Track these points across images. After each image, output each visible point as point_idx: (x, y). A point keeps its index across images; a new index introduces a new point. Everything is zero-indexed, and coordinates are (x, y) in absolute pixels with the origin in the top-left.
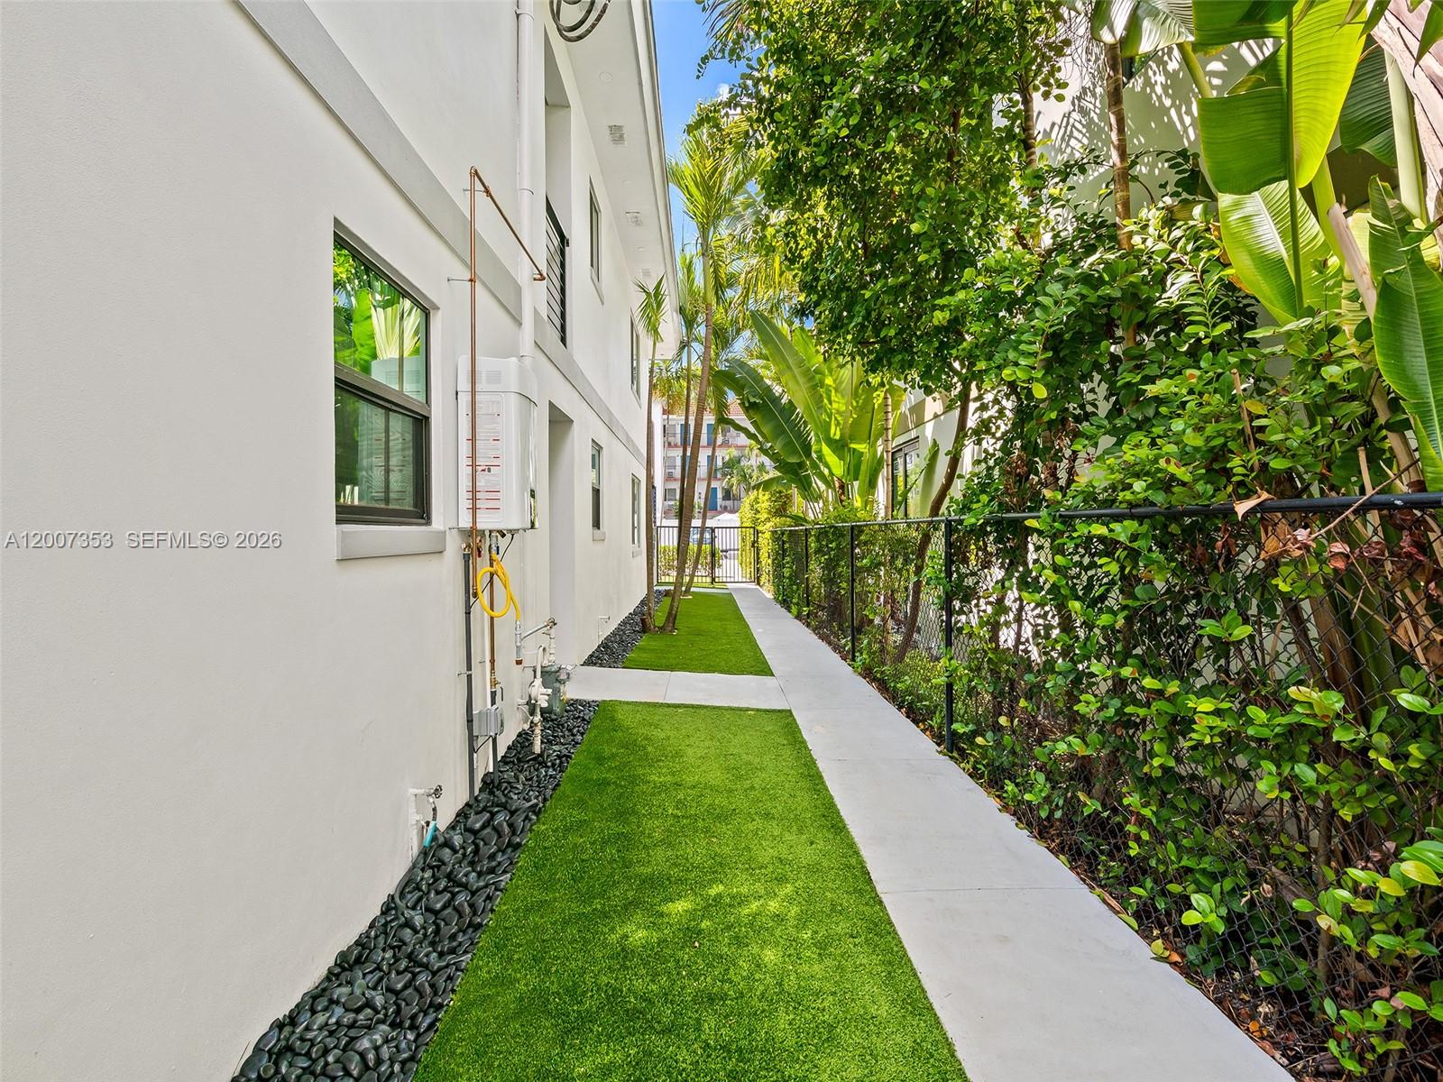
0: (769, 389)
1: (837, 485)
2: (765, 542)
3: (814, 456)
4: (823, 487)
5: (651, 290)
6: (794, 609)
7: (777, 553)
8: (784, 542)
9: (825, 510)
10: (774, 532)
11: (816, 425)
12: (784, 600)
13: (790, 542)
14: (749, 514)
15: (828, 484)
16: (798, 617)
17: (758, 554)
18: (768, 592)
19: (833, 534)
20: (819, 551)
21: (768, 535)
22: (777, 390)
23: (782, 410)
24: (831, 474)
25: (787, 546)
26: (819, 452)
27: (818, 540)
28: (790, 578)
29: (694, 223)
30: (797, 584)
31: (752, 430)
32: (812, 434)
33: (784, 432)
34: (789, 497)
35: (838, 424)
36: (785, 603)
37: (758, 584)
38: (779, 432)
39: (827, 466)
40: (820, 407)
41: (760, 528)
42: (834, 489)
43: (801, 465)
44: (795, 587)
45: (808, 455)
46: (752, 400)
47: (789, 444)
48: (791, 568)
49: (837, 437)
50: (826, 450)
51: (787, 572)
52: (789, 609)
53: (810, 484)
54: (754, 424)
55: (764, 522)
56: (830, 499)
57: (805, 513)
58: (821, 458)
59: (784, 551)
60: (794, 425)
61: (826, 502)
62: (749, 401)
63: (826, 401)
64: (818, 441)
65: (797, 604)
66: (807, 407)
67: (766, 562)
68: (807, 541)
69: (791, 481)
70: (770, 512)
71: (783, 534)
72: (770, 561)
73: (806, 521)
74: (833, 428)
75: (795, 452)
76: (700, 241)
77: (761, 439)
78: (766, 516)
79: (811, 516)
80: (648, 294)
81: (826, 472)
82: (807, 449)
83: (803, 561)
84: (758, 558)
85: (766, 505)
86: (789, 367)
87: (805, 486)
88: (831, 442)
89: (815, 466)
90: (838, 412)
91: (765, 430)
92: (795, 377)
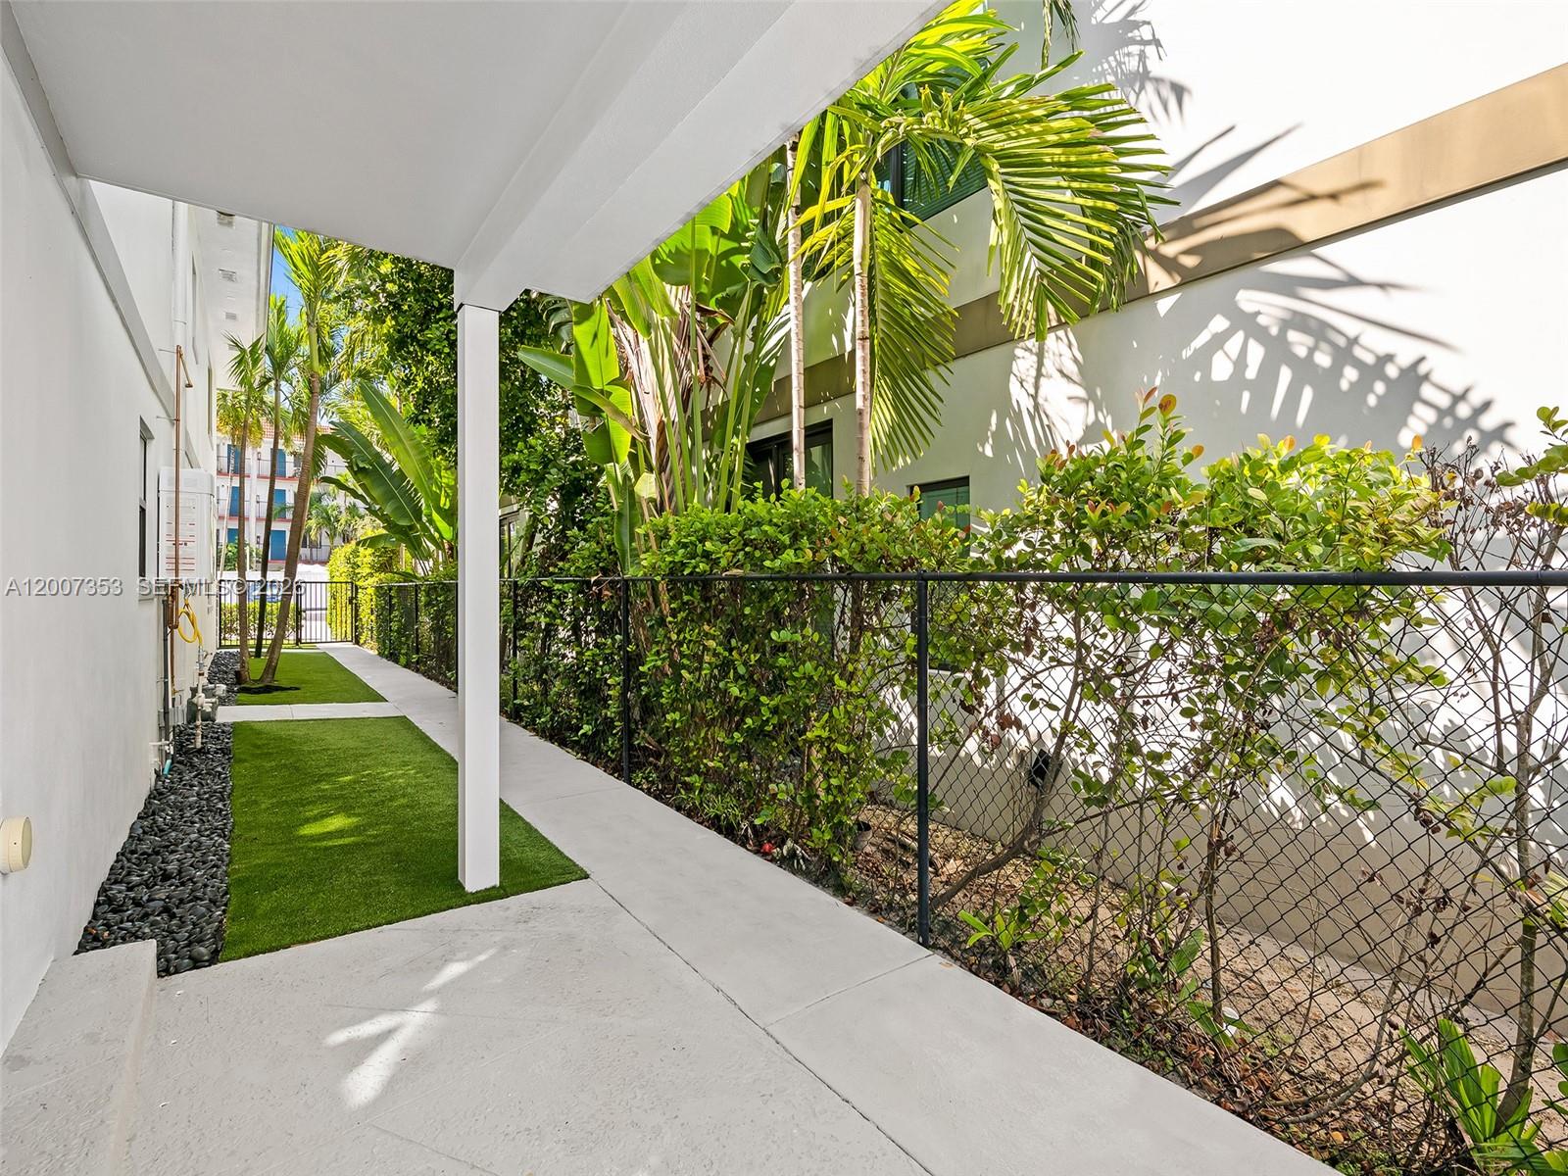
0: (378, 455)
1: (446, 546)
2: (368, 598)
3: (424, 519)
4: (432, 547)
5: (247, 346)
6: (403, 660)
7: (383, 608)
8: (391, 598)
9: (435, 569)
10: (378, 589)
11: (426, 493)
12: (391, 654)
13: (399, 597)
14: (345, 568)
15: (439, 546)
16: (407, 666)
17: (357, 611)
18: (370, 649)
19: (442, 589)
20: (428, 604)
21: (371, 591)
22: (387, 457)
23: (393, 476)
24: (442, 537)
25: (394, 601)
26: (429, 516)
27: (428, 594)
28: (398, 631)
29: (299, 295)
30: (406, 636)
31: (360, 491)
32: (423, 501)
33: (394, 497)
34: (396, 553)
35: (447, 496)
36: (393, 657)
37: (357, 643)
38: (389, 496)
39: (437, 529)
40: (431, 478)
41: (359, 583)
42: (443, 550)
43: (411, 528)
44: (403, 639)
45: (419, 519)
46: (361, 465)
47: (399, 509)
48: (400, 621)
49: (447, 507)
50: (436, 516)
51: (395, 626)
52: (397, 661)
53: (420, 544)
54: (363, 486)
55: (365, 578)
56: (441, 560)
57: (414, 569)
58: (431, 521)
59: (392, 606)
60: (405, 493)
61: (436, 562)
62: (357, 465)
63: (436, 475)
64: (428, 506)
65: (406, 654)
66: (418, 478)
67: (367, 617)
68: (417, 595)
69: (400, 541)
70: (372, 567)
71: (390, 589)
72: (373, 617)
73: (416, 578)
74: (443, 499)
75: (405, 516)
76: (305, 309)
77: (369, 500)
78: (368, 571)
79: (420, 572)
80: (243, 350)
81: (437, 535)
82: (418, 513)
83: (412, 615)
84: (357, 615)
85: (369, 559)
86: (400, 440)
87: (415, 546)
88: (439, 510)
89: (425, 529)
90: (448, 485)
91: (375, 494)
92: (406, 449)
